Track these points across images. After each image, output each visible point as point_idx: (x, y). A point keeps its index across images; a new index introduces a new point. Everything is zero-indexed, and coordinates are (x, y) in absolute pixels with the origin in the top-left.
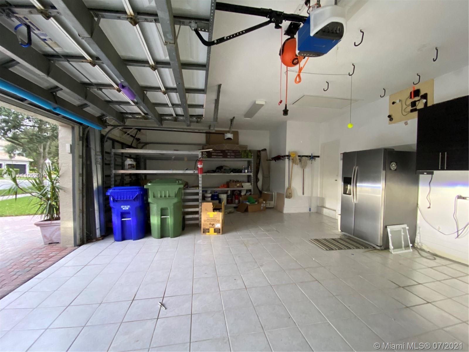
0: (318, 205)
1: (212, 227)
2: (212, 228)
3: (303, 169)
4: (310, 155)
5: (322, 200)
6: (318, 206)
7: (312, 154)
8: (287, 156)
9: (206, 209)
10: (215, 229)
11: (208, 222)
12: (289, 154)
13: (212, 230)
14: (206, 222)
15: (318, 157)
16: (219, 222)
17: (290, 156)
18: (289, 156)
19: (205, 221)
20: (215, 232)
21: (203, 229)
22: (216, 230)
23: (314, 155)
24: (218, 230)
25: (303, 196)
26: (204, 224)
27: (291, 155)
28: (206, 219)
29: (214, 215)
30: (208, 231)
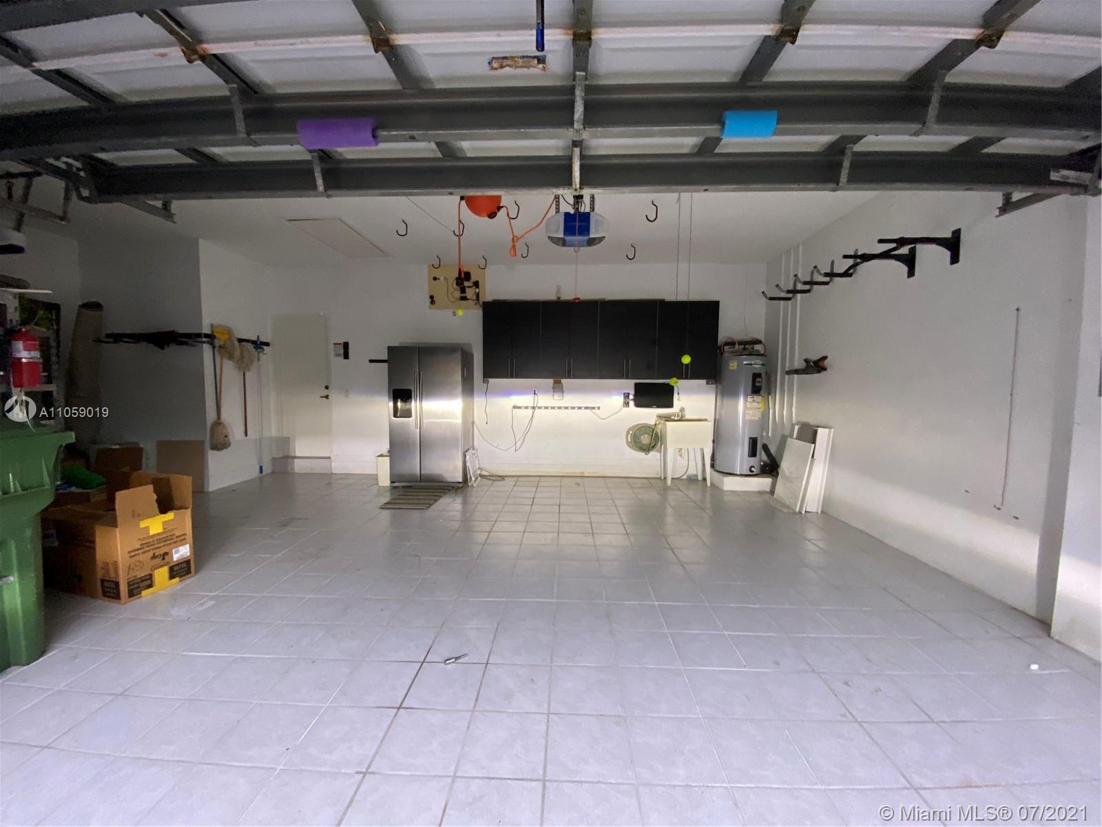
0: (275, 456)
1: (162, 563)
2: (162, 566)
3: (244, 374)
4: (255, 338)
5: (285, 442)
6: (274, 459)
7: (258, 337)
8: (206, 336)
9: (134, 512)
10: (171, 569)
11: (144, 553)
12: (212, 332)
13: (161, 574)
14: (137, 558)
15: (267, 344)
16: (184, 539)
17: (215, 337)
18: (211, 337)
19: (133, 554)
20: (172, 577)
21: (129, 584)
22: (176, 568)
23: (263, 339)
24: (185, 565)
25: (246, 438)
26: (132, 566)
27: (216, 335)
28: (138, 546)
29: (165, 523)
30: (148, 582)
